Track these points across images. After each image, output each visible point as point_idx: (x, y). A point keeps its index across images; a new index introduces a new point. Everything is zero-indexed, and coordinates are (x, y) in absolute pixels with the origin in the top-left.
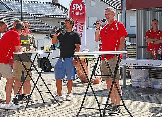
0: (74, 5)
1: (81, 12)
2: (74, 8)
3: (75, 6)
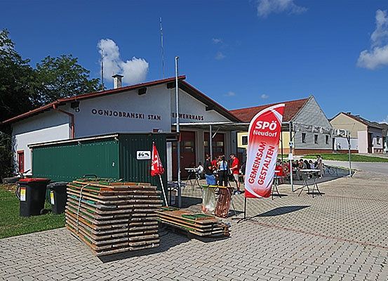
0: (260, 123)
1: (273, 132)
2: (258, 126)
3: (262, 124)
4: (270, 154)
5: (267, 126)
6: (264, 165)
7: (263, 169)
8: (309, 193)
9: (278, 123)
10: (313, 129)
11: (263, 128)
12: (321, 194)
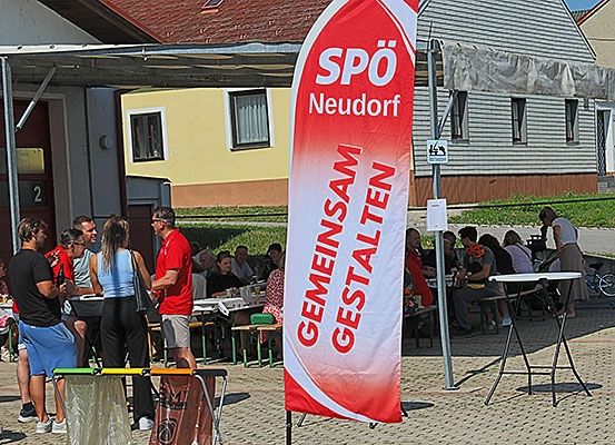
0: (333, 59)
1: (384, 93)
2: (326, 73)
3: (340, 61)
4: (375, 202)
5: (359, 70)
6: (357, 255)
7: (351, 276)
8: (530, 389)
9: (400, 51)
10: (533, 75)
11: (346, 81)
12: (585, 387)
